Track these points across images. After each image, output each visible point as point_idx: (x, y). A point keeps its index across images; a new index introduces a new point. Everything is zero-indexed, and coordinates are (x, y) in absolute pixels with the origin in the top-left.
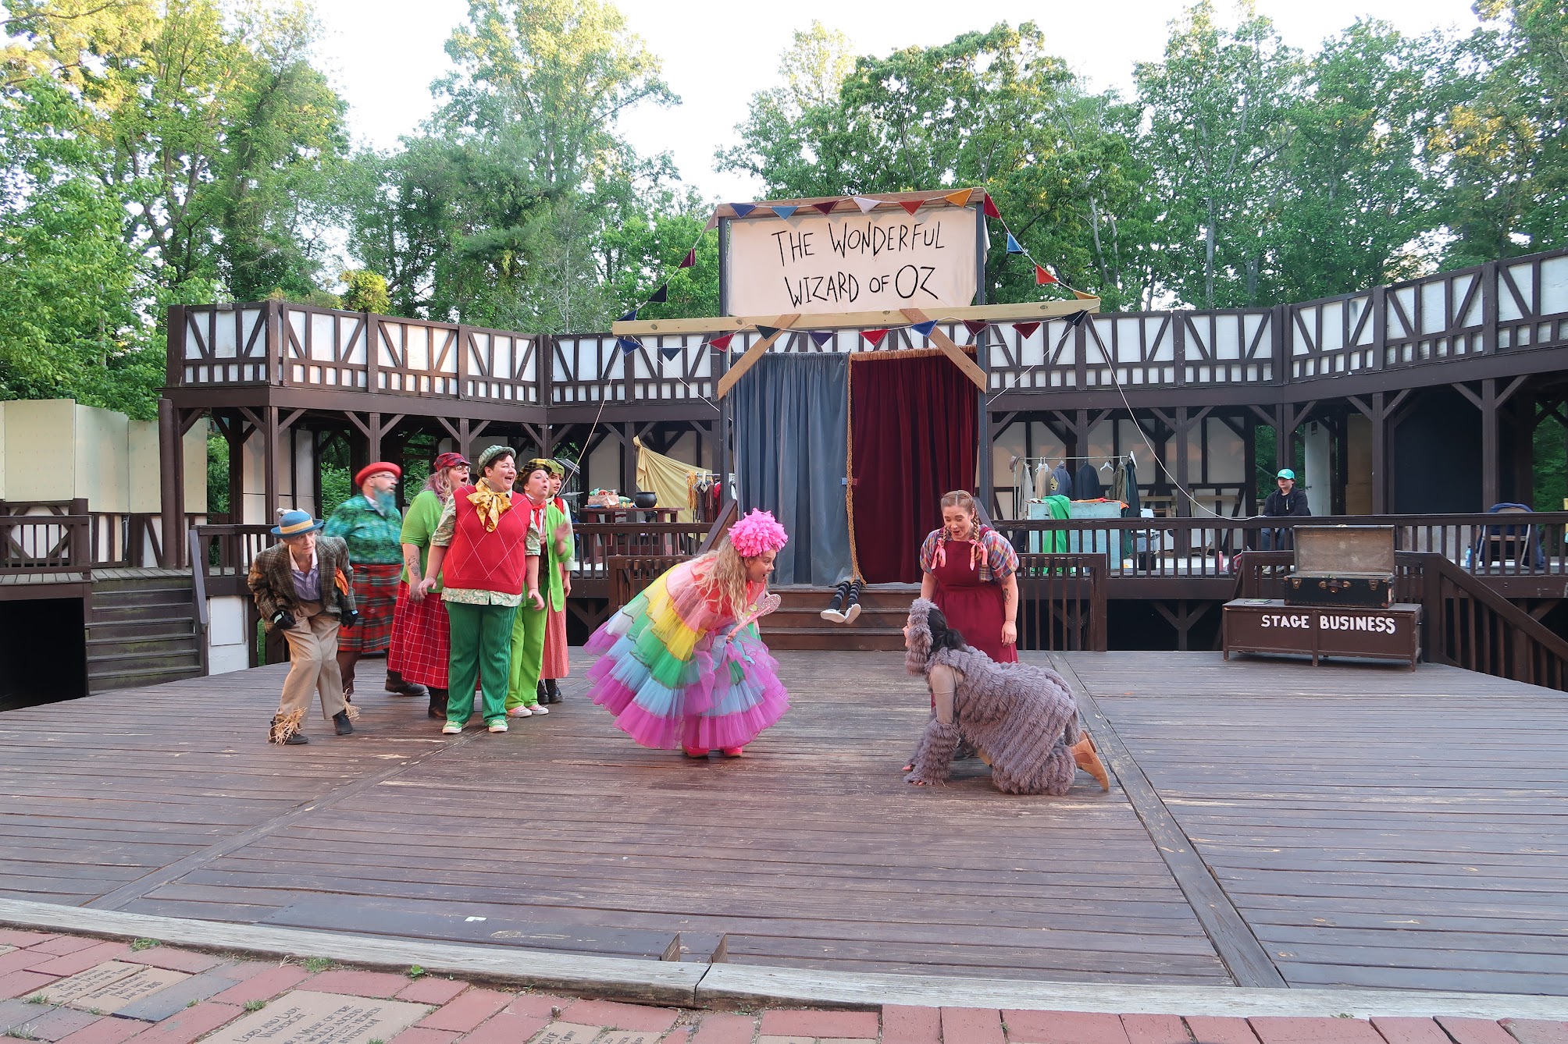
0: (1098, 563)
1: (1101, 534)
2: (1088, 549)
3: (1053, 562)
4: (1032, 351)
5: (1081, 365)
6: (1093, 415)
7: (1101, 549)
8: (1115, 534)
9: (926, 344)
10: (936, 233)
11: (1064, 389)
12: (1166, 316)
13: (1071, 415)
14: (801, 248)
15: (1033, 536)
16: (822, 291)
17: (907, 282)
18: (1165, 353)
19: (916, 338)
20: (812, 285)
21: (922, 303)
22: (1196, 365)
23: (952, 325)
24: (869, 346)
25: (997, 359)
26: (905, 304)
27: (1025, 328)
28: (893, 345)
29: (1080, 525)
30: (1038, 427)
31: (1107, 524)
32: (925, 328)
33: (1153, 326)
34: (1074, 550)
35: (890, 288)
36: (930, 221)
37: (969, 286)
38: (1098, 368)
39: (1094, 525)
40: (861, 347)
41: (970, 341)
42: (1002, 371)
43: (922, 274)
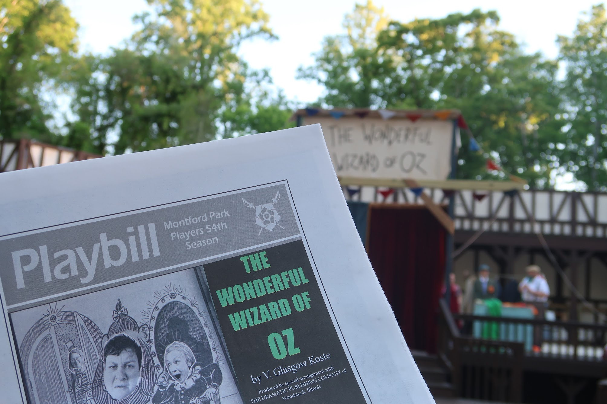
0: (518, 347)
1: (520, 328)
2: (511, 338)
3: (489, 344)
4: (481, 209)
5: (511, 219)
6: (518, 250)
7: (520, 338)
8: (529, 328)
9: (416, 200)
10: (427, 135)
11: (500, 233)
12: (566, 194)
13: (504, 249)
14: (345, 137)
15: (477, 326)
16: (356, 163)
17: (408, 162)
18: (565, 216)
19: (411, 196)
20: (350, 159)
21: (416, 176)
22: (584, 225)
23: (433, 190)
24: (380, 198)
25: (460, 211)
26: (406, 176)
27: (478, 197)
28: (395, 199)
29: (508, 320)
30: (483, 255)
31: (524, 322)
32: (418, 191)
33: (558, 199)
34: (503, 337)
35: (397, 166)
36: (423, 127)
37: (446, 168)
38: (522, 222)
39: (516, 321)
40: (376, 198)
41: (443, 200)
42: (462, 218)
43: (418, 159)
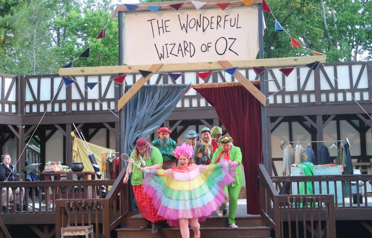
0: (330, 199)
1: (331, 183)
2: (324, 192)
3: (305, 200)
4: (291, 84)
5: (318, 91)
6: (325, 118)
7: (332, 192)
8: (339, 183)
9: (233, 80)
10: (237, 20)
11: (309, 104)
12: (363, 64)
13: (313, 118)
14: (163, 28)
15: (294, 185)
16: (175, 51)
17: (221, 46)
18: (363, 84)
19: (228, 77)
20: (170, 48)
21: (229, 57)
23: (247, 70)
24: (201, 81)
25: (272, 87)
26: (220, 58)
27: (286, 71)
28: (215, 80)
29: (320, 179)
30: (295, 125)
31: (335, 178)
32: (232, 71)
33: (356, 69)
34: (317, 193)
35: (212, 50)
36: (233, 13)
37: (255, 49)
38: (327, 92)
39: (328, 179)
40: (198, 82)
41: (257, 78)
42: (275, 95)
43: (230, 42)
